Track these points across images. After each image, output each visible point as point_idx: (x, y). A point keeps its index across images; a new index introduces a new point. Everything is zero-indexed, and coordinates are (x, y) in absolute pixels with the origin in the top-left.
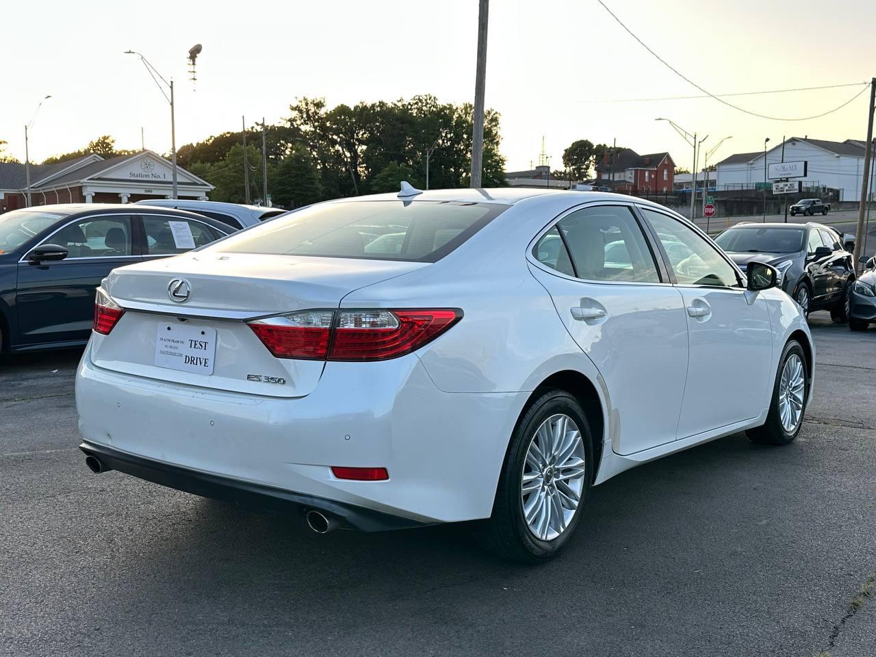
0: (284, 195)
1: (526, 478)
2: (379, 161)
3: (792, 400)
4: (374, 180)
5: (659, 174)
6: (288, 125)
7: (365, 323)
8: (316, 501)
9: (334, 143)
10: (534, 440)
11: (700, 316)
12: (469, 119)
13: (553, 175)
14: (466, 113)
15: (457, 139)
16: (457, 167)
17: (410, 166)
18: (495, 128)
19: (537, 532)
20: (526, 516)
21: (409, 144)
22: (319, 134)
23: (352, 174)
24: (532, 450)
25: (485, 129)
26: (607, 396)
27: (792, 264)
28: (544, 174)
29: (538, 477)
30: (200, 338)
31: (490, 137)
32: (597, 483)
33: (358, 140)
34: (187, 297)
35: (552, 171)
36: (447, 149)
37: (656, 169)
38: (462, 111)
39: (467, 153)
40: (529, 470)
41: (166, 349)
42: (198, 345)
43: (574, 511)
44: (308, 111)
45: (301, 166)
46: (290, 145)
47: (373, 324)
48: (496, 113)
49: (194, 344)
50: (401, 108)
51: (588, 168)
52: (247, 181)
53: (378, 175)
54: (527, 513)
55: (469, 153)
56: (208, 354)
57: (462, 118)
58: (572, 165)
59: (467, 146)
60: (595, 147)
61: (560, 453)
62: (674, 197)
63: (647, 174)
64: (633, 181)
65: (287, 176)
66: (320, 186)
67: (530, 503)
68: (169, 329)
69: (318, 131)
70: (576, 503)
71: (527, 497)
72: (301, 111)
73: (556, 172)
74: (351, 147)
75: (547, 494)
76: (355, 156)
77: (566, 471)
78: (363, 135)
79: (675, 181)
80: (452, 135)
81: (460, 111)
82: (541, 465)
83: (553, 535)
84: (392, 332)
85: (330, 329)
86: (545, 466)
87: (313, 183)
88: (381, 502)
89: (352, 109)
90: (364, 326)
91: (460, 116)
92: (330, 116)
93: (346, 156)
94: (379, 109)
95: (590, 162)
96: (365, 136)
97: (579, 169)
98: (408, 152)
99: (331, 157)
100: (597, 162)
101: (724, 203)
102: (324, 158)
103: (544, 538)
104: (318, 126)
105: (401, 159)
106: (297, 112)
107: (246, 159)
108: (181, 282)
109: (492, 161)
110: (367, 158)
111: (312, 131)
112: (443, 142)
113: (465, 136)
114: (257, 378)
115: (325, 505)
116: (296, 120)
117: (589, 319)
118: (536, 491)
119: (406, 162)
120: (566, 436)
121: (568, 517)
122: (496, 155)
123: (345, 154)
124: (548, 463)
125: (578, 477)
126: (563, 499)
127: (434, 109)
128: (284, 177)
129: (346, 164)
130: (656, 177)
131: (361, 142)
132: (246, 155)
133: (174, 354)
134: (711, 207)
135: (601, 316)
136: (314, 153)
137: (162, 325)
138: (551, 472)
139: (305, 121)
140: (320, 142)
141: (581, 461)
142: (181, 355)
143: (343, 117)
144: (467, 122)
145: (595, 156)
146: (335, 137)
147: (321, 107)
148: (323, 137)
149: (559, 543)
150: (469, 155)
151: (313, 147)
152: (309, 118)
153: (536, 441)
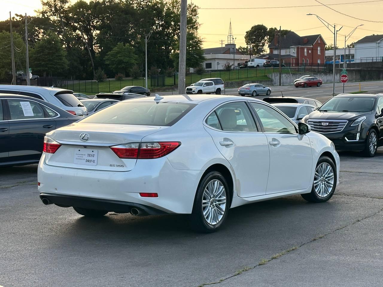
0: (39, 68)
1: (204, 201)
2: (109, 41)
3: (325, 183)
4: (106, 57)
5: (314, 50)
6: (41, 16)
7: (149, 146)
8: (134, 204)
9: (75, 29)
10: (206, 188)
11: (275, 145)
12: (175, 11)
13: (238, 50)
14: (173, 7)
15: (167, 25)
16: (167, 45)
17: (132, 46)
18: (195, 17)
19: (209, 221)
20: (204, 215)
21: (131, 30)
22: (64, 23)
23: (89, 52)
24: (206, 191)
25: (187, 18)
26: (234, 174)
27: (365, 118)
28: (231, 50)
29: (208, 202)
30: (91, 153)
31: (192, 24)
32: (232, 207)
33: (92, 26)
34: (87, 139)
35: (237, 47)
36: (160, 33)
37: (312, 46)
38: (170, 5)
39: (174, 35)
40: (205, 199)
41: (78, 158)
42: (91, 155)
43: (222, 216)
44: (55, 6)
45: (52, 47)
46: (42, 31)
47: (152, 147)
48: (195, 6)
49: (89, 155)
50: (125, 3)
51: (263, 45)
52: (13, 59)
53: (109, 53)
54: (204, 214)
55: (176, 36)
56: (95, 158)
57: (170, 10)
58: (252, 43)
59: (174, 30)
60: (268, 30)
61: (216, 194)
62: (324, 68)
63: (305, 50)
64: (295, 55)
65: (41, 54)
66: (66, 60)
67: (206, 210)
68: (79, 150)
69: (63, 20)
70: (223, 213)
71: (205, 208)
72: (50, 6)
73: (240, 48)
74: (88, 31)
75: (212, 208)
76: (91, 38)
77: (219, 201)
78: (97, 22)
79: (326, 55)
80: (163, 22)
81: (168, 5)
82: (209, 198)
83: (214, 223)
84: (158, 149)
85: (138, 149)
86: (211, 198)
87: (61, 59)
88: (156, 204)
89: (89, 4)
90: (149, 147)
91: (169, 9)
92: (72, 9)
93: (84, 38)
94: (108, 4)
95: (265, 40)
96: (98, 23)
97: (257, 46)
98: (131, 35)
99: (74, 39)
100: (270, 41)
101: (359, 71)
102: (68, 40)
103: (211, 224)
104: (63, 16)
105: (126, 41)
106: (47, 7)
107: (12, 43)
108: (85, 134)
109: (193, 42)
110: (101, 40)
111: (58, 20)
112: (157, 28)
113: (173, 23)
114: (114, 166)
115: (138, 206)
116: (47, 13)
117: (227, 146)
118: (207, 206)
119: (129, 42)
120: (219, 188)
121: (220, 218)
122: (196, 38)
123: (83, 37)
124: (212, 197)
125: (223, 203)
126: (218, 211)
127: (150, 4)
128: (39, 55)
129: (84, 44)
130: (312, 52)
131: (96, 28)
132: (12, 39)
133: (82, 159)
134: (345, 76)
135: (232, 144)
136: (61, 36)
137: (77, 150)
138: (213, 200)
139: (53, 13)
140: (65, 28)
141: (225, 198)
142: (84, 159)
143: (81, 10)
144: (174, 12)
145: (268, 37)
146: (76, 24)
147: (65, 3)
148: (67, 24)
149: (217, 226)
150: (176, 37)
151: (60, 32)
152: (57, 11)
153: (207, 188)
